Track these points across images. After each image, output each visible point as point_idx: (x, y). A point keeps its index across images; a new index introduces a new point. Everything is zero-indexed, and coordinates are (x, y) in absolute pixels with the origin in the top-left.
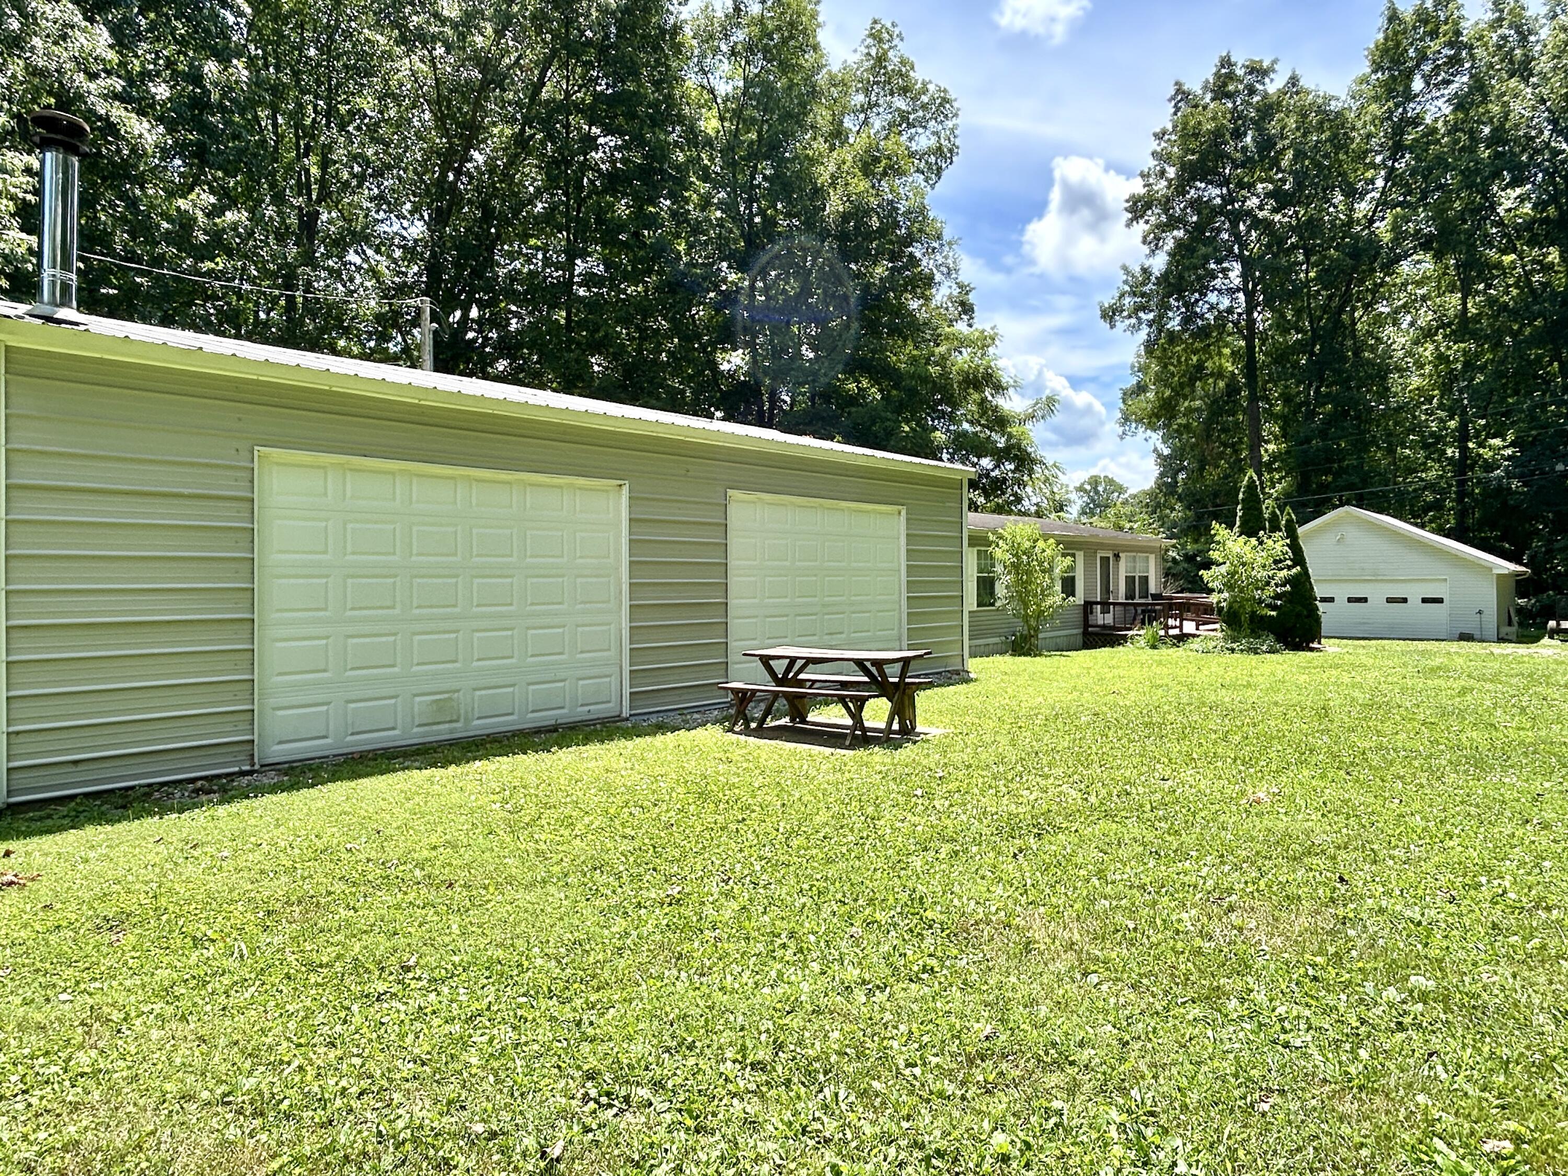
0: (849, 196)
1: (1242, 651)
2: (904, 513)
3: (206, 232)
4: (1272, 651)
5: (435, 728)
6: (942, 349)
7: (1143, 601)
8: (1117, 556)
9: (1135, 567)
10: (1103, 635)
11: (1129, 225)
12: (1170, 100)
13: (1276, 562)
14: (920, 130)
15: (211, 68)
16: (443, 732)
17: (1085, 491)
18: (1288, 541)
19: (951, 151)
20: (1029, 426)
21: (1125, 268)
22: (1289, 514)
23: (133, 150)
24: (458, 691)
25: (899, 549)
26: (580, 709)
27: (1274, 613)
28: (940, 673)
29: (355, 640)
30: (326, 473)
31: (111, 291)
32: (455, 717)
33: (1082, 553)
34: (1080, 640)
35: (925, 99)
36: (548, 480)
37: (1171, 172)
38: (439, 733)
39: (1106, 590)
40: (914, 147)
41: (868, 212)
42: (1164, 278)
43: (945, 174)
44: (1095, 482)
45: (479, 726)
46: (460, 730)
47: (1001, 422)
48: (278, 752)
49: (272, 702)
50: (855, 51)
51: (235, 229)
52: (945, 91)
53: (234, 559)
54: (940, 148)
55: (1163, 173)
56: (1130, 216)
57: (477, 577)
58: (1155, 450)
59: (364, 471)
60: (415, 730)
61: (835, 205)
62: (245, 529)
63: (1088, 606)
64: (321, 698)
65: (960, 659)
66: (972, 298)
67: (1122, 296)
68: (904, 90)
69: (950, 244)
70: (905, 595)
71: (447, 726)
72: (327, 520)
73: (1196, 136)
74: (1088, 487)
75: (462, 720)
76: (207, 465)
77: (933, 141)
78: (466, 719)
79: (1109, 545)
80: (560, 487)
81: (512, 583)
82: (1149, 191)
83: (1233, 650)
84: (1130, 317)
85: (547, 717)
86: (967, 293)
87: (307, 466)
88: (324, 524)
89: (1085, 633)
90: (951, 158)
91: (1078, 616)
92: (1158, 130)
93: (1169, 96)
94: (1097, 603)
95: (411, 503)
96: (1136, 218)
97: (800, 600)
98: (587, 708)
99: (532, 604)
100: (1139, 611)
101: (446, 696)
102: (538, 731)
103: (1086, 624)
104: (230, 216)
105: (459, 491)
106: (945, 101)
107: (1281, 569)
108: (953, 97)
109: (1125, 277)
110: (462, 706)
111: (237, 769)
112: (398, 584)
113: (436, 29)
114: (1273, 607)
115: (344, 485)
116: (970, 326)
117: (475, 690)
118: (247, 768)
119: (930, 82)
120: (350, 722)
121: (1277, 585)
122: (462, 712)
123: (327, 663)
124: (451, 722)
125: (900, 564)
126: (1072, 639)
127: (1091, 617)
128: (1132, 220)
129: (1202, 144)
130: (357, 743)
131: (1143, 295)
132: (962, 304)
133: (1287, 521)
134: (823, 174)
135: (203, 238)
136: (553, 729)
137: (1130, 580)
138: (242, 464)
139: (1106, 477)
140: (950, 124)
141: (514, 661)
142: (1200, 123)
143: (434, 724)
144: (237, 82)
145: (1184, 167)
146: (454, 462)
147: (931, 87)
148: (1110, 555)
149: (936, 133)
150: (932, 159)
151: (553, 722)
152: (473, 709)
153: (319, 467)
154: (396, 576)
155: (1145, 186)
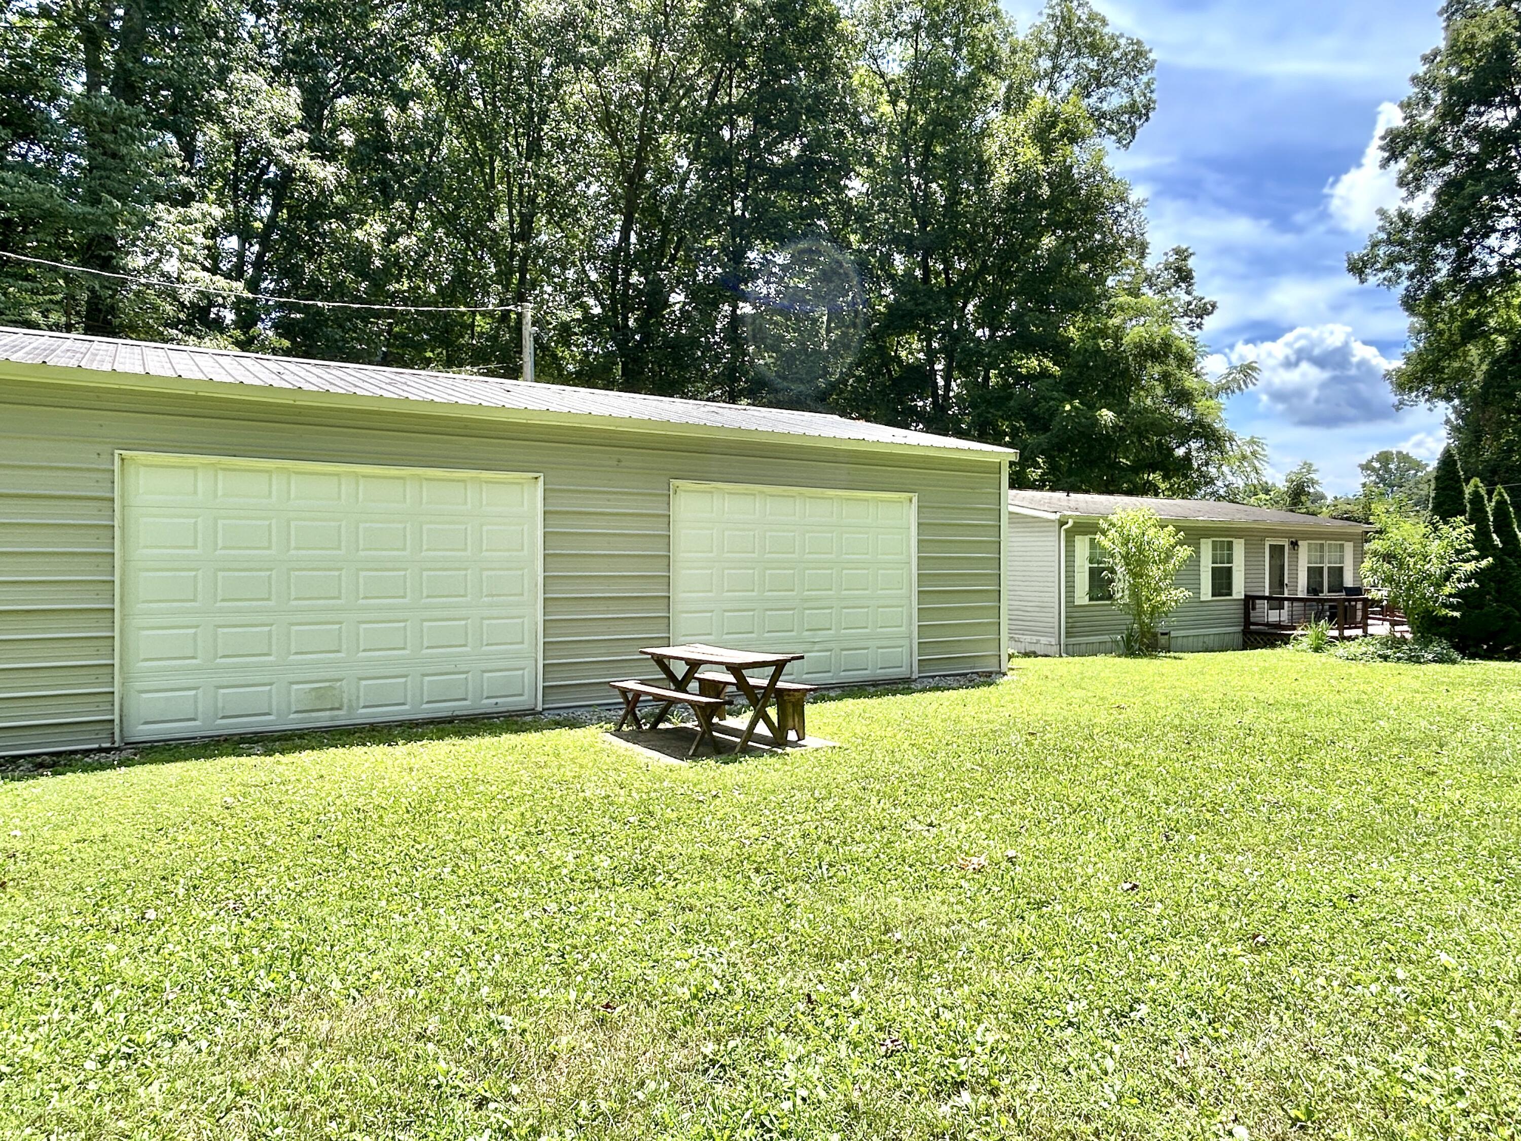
0: (1016, 165)
1: (1399, 659)
2: (915, 500)
3: (382, 257)
4: (1440, 659)
5: (314, 714)
6: (1115, 321)
7: (1334, 595)
8: (1294, 544)
9: (1322, 557)
10: (1265, 634)
11: (1385, 164)
12: (1440, 14)
13: (1458, 552)
14: (1111, 89)
15: (390, 112)
16: (323, 719)
17: (1373, 469)
18: (1473, 527)
19: (1147, 107)
20: (1223, 399)
21: (1382, 213)
22: (1500, 494)
23: (322, 191)
24: (341, 680)
25: (909, 541)
26: (485, 701)
27: (1457, 614)
28: (965, 675)
29: (226, 630)
30: (196, 475)
31: (298, 316)
32: (337, 705)
33: (1242, 541)
34: (1239, 639)
35: (1116, 54)
36: (448, 474)
37: (1437, 99)
38: (317, 720)
39: (1278, 581)
40: (1105, 106)
41: (1037, 182)
42: (1426, 222)
43: (1138, 131)
44: (1385, 458)
45: (364, 715)
46: (342, 718)
47: (1183, 397)
48: (142, 731)
49: (138, 685)
50: (1040, 14)
51: (407, 254)
52: (1139, 43)
53: (95, 554)
54: (1133, 104)
55: (1427, 100)
56: (1386, 155)
57: (362, 570)
58: (1448, 421)
59: (234, 470)
60: (292, 716)
61: (1002, 176)
62: (106, 526)
63: (1250, 601)
64: (191, 683)
65: (996, 661)
66: (1191, 263)
67: (1375, 245)
68: (1094, 48)
69: (1136, 207)
70: (915, 589)
71: (328, 713)
72: (197, 517)
73: (1470, 51)
74: (1377, 465)
75: (345, 708)
76: (66, 469)
77: (1125, 100)
78: (350, 708)
79: (1283, 532)
80: (463, 481)
81: (405, 575)
82: (1411, 124)
83: (1385, 658)
84: (1383, 270)
85: (444, 709)
86: (1185, 260)
87: (174, 467)
88: (193, 521)
89: (1246, 632)
90: (1147, 115)
91: (1237, 612)
92: (1428, 52)
93: (1439, 8)
94: (1263, 598)
95: (289, 499)
96: (1394, 156)
97: (770, 594)
98: (494, 701)
99: (428, 597)
100: (1327, 607)
101: (327, 684)
102: (432, 722)
103: (1247, 621)
104: (403, 241)
105: (343, 487)
106: (1139, 53)
107: (1467, 561)
108: (1147, 48)
109: (1381, 223)
110: (345, 695)
111: (96, 746)
112: (274, 576)
113: (585, 50)
114: (1453, 607)
115: (216, 484)
116: (1188, 293)
117: (361, 679)
118: (108, 745)
119: (1122, 35)
120: (220, 705)
121: (1459, 580)
122: (345, 701)
123: (195, 649)
124: (332, 709)
125: (909, 556)
126: (1227, 637)
127: (1252, 614)
128: (1388, 160)
129: (1479, 60)
130: (226, 727)
131: (1402, 243)
132: (1178, 270)
133: (1497, 502)
134: (991, 147)
135: (378, 263)
136: (450, 720)
137: (1315, 573)
138: (103, 467)
139: (1399, 453)
140: (1144, 78)
141: (407, 652)
142: (1473, 36)
143: (313, 711)
144: (414, 122)
145: (1453, 89)
146: (335, 459)
147: (1122, 41)
148: (1286, 543)
149: (1130, 91)
150: (1125, 118)
151: (450, 714)
152: (358, 697)
153: (190, 468)
154: (271, 570)
155: (1405, 119)
